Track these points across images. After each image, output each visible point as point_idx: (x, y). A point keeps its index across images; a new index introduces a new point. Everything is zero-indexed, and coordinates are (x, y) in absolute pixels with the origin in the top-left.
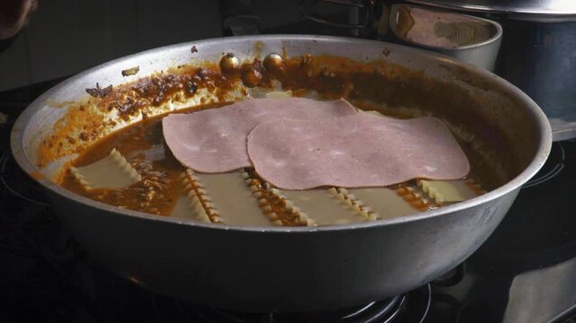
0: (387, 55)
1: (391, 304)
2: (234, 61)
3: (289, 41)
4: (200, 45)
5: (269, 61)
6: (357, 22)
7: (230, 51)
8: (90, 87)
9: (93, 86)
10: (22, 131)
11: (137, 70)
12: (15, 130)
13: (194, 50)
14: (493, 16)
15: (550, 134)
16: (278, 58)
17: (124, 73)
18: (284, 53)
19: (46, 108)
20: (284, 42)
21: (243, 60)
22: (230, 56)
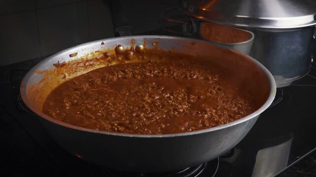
0: (193, 45)
2: (121, 48)
3: (147, 39)
4: (105, 42)
5: (138, 48)
6: (186, 31)
7: (120, 44)
8: (55, 63)
9: (56, 62)
10: (25, 87)
11: (76, 54)
12: (22, 87)
13: (103, 44)
14: (250, 29)
16: (142, 47)
17: (71, 56)
18: (145, 44)
19: (35, 74)
20: (144, 39)
21: (125, 47)
22: (119, 46)
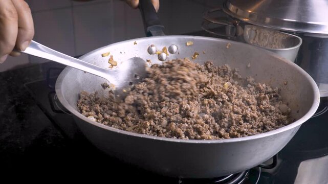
1: (240, 176)
2: (154, 48)
4: (138, 41)
5: (171, 49)
6: (230, 33)
7: (152, 44)
11: (108, 54)
13: (135, 43)
14: (298, 34)
15: (319, 94)
17: (103, 55)
22: (152, 46)
